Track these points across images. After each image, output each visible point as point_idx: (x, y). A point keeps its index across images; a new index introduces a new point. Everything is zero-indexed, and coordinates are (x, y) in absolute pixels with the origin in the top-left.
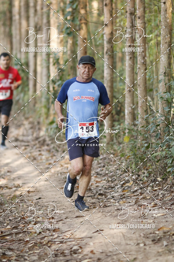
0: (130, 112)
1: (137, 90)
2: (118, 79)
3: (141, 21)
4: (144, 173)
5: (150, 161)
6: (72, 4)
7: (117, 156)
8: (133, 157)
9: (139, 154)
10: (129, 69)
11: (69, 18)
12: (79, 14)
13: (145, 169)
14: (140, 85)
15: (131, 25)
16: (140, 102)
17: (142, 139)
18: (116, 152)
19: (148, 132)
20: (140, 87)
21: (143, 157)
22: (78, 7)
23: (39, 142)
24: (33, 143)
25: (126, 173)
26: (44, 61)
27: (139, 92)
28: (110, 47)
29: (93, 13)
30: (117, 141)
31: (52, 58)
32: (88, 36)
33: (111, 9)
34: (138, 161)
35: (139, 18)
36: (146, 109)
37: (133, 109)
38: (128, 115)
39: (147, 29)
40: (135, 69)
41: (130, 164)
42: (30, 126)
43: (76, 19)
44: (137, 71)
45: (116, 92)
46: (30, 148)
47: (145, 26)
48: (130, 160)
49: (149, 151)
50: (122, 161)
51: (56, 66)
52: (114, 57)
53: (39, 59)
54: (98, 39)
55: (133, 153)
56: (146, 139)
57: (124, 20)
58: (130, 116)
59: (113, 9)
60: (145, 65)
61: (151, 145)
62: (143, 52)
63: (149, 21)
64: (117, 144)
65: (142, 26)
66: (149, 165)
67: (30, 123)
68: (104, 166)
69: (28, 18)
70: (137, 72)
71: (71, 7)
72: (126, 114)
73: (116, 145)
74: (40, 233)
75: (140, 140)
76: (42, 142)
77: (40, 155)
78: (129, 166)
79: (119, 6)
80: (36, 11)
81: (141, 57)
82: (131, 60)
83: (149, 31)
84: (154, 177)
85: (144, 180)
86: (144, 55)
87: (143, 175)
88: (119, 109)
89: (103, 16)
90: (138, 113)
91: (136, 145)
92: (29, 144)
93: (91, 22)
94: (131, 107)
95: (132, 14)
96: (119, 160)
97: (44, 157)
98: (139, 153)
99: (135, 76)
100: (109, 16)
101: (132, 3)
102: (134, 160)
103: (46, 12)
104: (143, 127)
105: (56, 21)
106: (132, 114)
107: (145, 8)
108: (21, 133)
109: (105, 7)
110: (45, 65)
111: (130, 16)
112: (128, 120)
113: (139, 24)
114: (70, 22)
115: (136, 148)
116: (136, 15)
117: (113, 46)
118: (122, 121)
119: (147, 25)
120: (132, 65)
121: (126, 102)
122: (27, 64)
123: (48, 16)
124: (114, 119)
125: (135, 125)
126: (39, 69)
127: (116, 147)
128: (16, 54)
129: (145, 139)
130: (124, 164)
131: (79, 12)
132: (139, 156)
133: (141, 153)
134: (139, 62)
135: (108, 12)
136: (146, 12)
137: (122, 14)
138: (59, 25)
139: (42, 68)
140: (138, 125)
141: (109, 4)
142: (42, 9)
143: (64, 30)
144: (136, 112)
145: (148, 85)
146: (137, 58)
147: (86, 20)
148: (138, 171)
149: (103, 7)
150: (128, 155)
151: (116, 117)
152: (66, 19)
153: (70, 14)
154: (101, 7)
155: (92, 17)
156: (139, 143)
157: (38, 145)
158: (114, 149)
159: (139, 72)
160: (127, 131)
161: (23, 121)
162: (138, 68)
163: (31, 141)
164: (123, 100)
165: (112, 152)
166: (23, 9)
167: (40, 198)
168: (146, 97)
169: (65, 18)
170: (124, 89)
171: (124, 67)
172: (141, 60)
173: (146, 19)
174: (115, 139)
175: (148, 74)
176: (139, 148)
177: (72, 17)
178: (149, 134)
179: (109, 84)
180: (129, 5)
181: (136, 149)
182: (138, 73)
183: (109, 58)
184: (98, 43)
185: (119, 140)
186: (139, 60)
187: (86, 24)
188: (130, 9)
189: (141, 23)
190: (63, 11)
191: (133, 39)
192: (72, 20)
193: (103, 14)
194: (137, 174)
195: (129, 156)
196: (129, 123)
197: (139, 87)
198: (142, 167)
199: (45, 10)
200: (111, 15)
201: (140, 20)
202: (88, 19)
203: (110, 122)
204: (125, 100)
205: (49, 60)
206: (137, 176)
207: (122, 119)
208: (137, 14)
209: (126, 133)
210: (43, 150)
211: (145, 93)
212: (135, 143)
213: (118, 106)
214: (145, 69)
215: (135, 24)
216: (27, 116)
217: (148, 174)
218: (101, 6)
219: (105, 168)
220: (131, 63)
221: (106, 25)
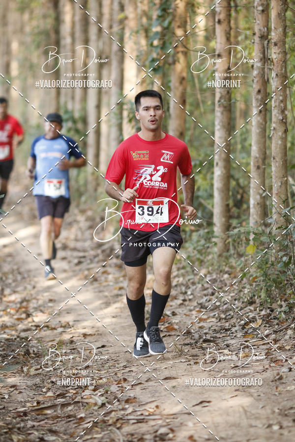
0: (259, 202)
1: (271, 166)
2: (239, 146)
3: (278, 49)
4: (281, 306)
5: (291, 286)
6: (161, 19)
7: (235, 277)
8: (262, 278)
9: (273, 274)
10: (258, 131)
11: (156, 43)
12: (173, 37)
13: (283, 299)
14: (276, 157)
15: (262, 56)
16: (276, 185)
17: (278, 248)
18: (233, 270)
19: (288, 237)
20: (277, 161)
21: (279, 280)
22: (173, 25)
23: (103, 251)
24: (92, 253)
25: (250, 306)
26: (112, 115)
27: (275, 168)
28: (226, 92)
29: (197, 36)
30: (236, 252)
31: (127, 110)
32: (188, 73)
33: (228, 29)
34: (270, 286)
35: (276, 44)
36: (286, 198)
37: (264, 198)
38: (254, 207)
39: (289, 63)
40: (268, 131)
41: (256, 290)
42: (88, 224)
43: (167, 45)
44: (272, 134)
45: (234, 168)
46: (89, 261)
47: (285, 59)
48: (258, 283)
49: (290, 270)
50: (243, 286)
51: (133, 123)
52: (232, 109)
53: (104, 112)
54: (205, 80)
55: (262, 272)
56: (284, 250)
57: (250, 48)
58: (258, 208)
59: (231, 28)
60: (286, 123)
61: (293, 258)
62: (282, 101)
63: (293, 49)
64: (235, 256)
65: (281, 58)
66: (289, 292)
67: (88, 219)
68: (213, 294)
69: (86, 41)
70: (270, 136)
71: (160, 25)
72: (251, 206)
73: (235, 258)
74: (103, 405)
75: (274, 251)
76: (108, 251)
77: (104, 272)
78: (255, 294)
79: (242, 24)
80: (100, 30)
81: (279, 111)
82: (261, 114)
83: (292, 66)
85: (280, 317)
86: (283, 108)
87: (279, 310)
88: (239, 197)
89: (215, 40)
90: (272, 205)
91: (268, 259)
92: (86, 254)
93: (194, 51)
94: (261, 195)
95: (264, 37)
96: (239, 284)
97: (110, 277)
98: (273, 272)
99: (268, 142)
100: (224, 39)
101: (264, 19)
102: (264, 285)
103: (117, 33)
104: (279, 228)
105: (135, 47)
106: (261, 207)
107: (285, 27)
108: (72, 237)
109: (217, 26)
110: (114, 121)
111: (260, 40)
112: (255, 216)
113: (274, 54)
114: (159, 50)
115: (267, 263)
116: (271, 39)
117: (230, 92)
118: (244, 217)
119: (288, 56)
120: (262, 124)
121: (252, 185)
122: (85, 120)
123: (121, 40)
124: (231, 214)
125: (267, 225)
126: (104, 128)
127: (233, 261)
128: (66, 103)
129: (284, 248)
130: (246, 291)
131: (174, 33)
132: (272, 277)
133: (277, 273)
134: (274, 119)
135: (223, 34)
136: (287, 34)
137: (246, 38)
138: (138, 54)
139: (110, 127)
140: (272, 226)
141: (224, 20)
142: (111, 27)
143: (147, 63)
144: (268, 203)
145: (289, 158)
146: (271, 112)
147: (185, 47)
148: (270, 302)
149: (215, 25)
150: (254, 276)
151: (234, 210)
152: (152, 45)
153: (159, 36)
154: (212, 26)
155: (196, 42)
156: (273, 255)
157: (101, 257)
158: (231, 264)
159: (275, 135)
160: (252, 237)
161: (76, 215)
162: (272, 128)
163: (89, 249)
164: (246, 183)
165: (227, 269)
166: (78, 28)
167: (103, 346)
168: (286, 178)
169: (150, 43)
170: (248, 164)
171: (248, 127)
172: (277, 115)
173: (287, 46)
174: (231, 247)
175: (289, 139)
176: (273, 265)
177: (161, 42)
178: (289, 240)
179: (223, 156)
180: (258, 22)
181: (268, 265)
182: (273, 138)
183: (223, 111)
184: (205, 86)
185: (239, 250)
186: (275, 115)
187: (185, 54)
188: (260, 30)
189: (279, 54)
190: (147, 31)
191: (265, 80)
192: (161, 46)
193: (215, 37)
194: (269, 308)
195: (256, 277)
196: (256, 222)
197: (275, 160)
198: (278, 296)
199: (116, 29)
200: (228, 39)
201: (277, 47)
202: (188, 46)
203: (224, 219)
204: (249, 183)
205: (121, 113)
206: (268, 311)
207: (245, 215)
208: (272, 37)
209: (250, 240)
210: (110, 266)
211: (284, 172)
212: (265, 255)
213: (238, 193)
214: (285, 130)
215: (269, 56)
216: (82, 207)
217: (287, 308)
218: (211, 24)
219: (215, 296)
220: (261, 121)
221: (219, 56)
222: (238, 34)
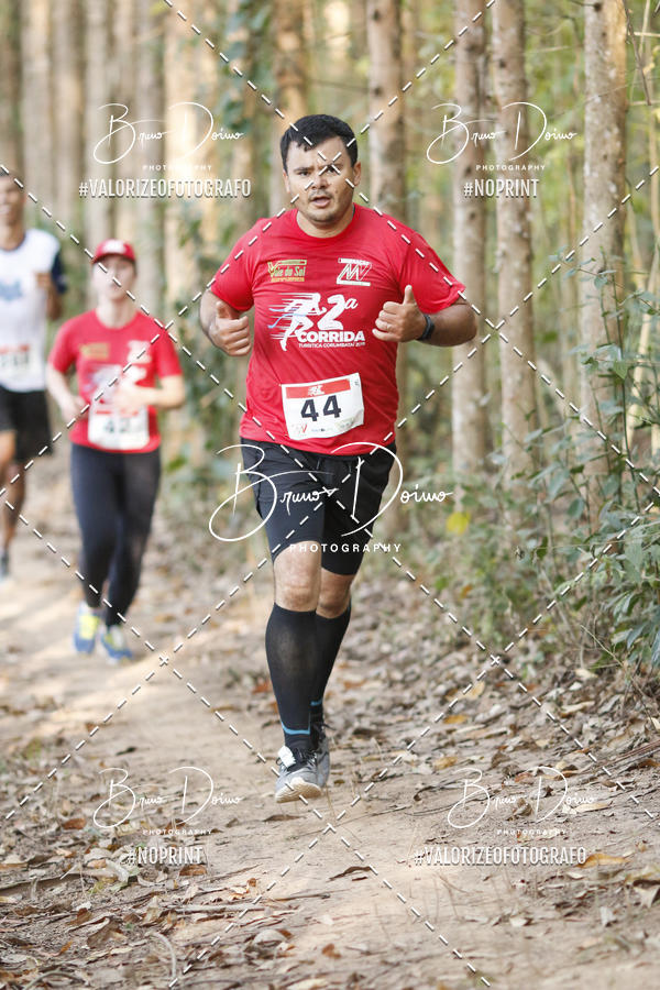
0: (473, 419)
3: (509, 76)
4: (526, 651)
6: (247, 13)
8: (483, 589)
9: (507, 578)
10: (467, 260)
11: (236, 66)
12: (274, 52)
13: (531, 635)
15: (472, 90)
16: (509, 381)
17: (518, 521)
18: (419, 573)
19: (539, 496)
21: (519, 592)
22: (273, 26)
25: (457, 652)
28: (395, 174)
29: (328, 48)
30: (424, 531)
31: (175, 217)
33: (396, 33)
34: (503, 606)
35: (502, 65)
36: (533, 408)
37: (485, 411)
38: (463, 431)
40: (489, 259)
41: (472, 616)
43: (262, 70)
44: (498, 265)
47: (525, 96)
48: (473, 601)
49: (544, 568)
51: (189, 246)
52: (410, 212)
53: (124, 223)
55: (484, 575)
57: (446, 75)
58: (473, 435)
59: (402, 31)
60: (528, 241)
61: (550, 543)
63: (542, 75)
64: (423, 541)
65: (516, 96)
66: (545, 620)
68: (374, 627)
69: (81, 68)
70: (495, 270)
71: (246, 25)
72: (456, 428)
73: (421, 546)
74: (133, 880)
75: (508, 528)
78: (468, 624)
79: (429, 20)
80: (111, 41)
81: (513, 213)
82: (474, 222)
84: (563, 664)
85: (526, 675)
86: (522, 207)
87: (522, 659)
88: (428, 408)
89: (366, 57)
90: (502, 426)
91: (495, 546)
93: (321, 83)
94: (477, 403)
95: (478, 49)
99: (490, 284)
100: (387, 55)
101: (475, 7)
102: (488, 603)
103: (149, 47)
104: (519, 475)
105: (189, 77)
106: (478, 429)
107: (523, 26)
109: (371, 25)
110: (147, 243)
111: (469, 57)
112: (465, 451)
113: (499, 84)
115: (493, 555)
116: (492, 52)
117: (404, 173)
118: (440, 454)
119: (531, 90)
120: (477, 244)
121: (457, 382)
123: (159, 61)
124: (412, 447)
125: (491, 470)
127: (417, 553)
129: (531, 521)
131: (276, 44)
132: (505, 586)
133: (515, 576)
134: (502, 232)
135: (385, 42)
136: (528, 41)
137: (438, 51)
138: (199, 91)
140: (503, 470)
141: (388, 12)
142: (135, 33)
143: (218, 111)
144: (493, 420)
145: (537, 318)
146: (494, 215)
147: (301, 75)
148: (502, 642)
149: (365, 24)
150: (466, 584)
151: (420, 439)
152: (227, 71)
153: (243, 51)
154: (360, 26)
155: (325, 62)
156: (506, 536)
158: (413, 559)
159: (505, 267)
160: (459, 494)
162: (499, 253)
166: (62, 35)
167: (131, 750)
169: (222, 67)
172: (510, 222)
173: (529, 68)
174: (414, 521)
176: (506, 558)
177: (248, 66)
178: (542, 501)
180: (463, 14)
181: (497, 560)
182: (501, 275)
185: (431, 526)
186: (505, 223)
187: (303, 88)
188: (467, 33)
189: (511, 85)
190: (216, 38)
192: (248, 72)
193: (366, 51)
194: (498, 655)
195: (470, 587)
196: (468, 463)
197: (507, 325)
198: (518, 627)
199: (147, 36)
200: (397, 54)
201: (504, 71)
202: (308, 71)
204: (451, 376)
205: (161, 226)
206: (498, 663)
207: (442, 449)
208: (495, 49)
211: (526, 348)
212: (490, 538)
214: (528, 256)
215: (487, 90)
217: (540, 654)
218: (358, 20)
219: (379, 631)
220: (474, 237)
221: (378, 92)
222: (419, 43)
